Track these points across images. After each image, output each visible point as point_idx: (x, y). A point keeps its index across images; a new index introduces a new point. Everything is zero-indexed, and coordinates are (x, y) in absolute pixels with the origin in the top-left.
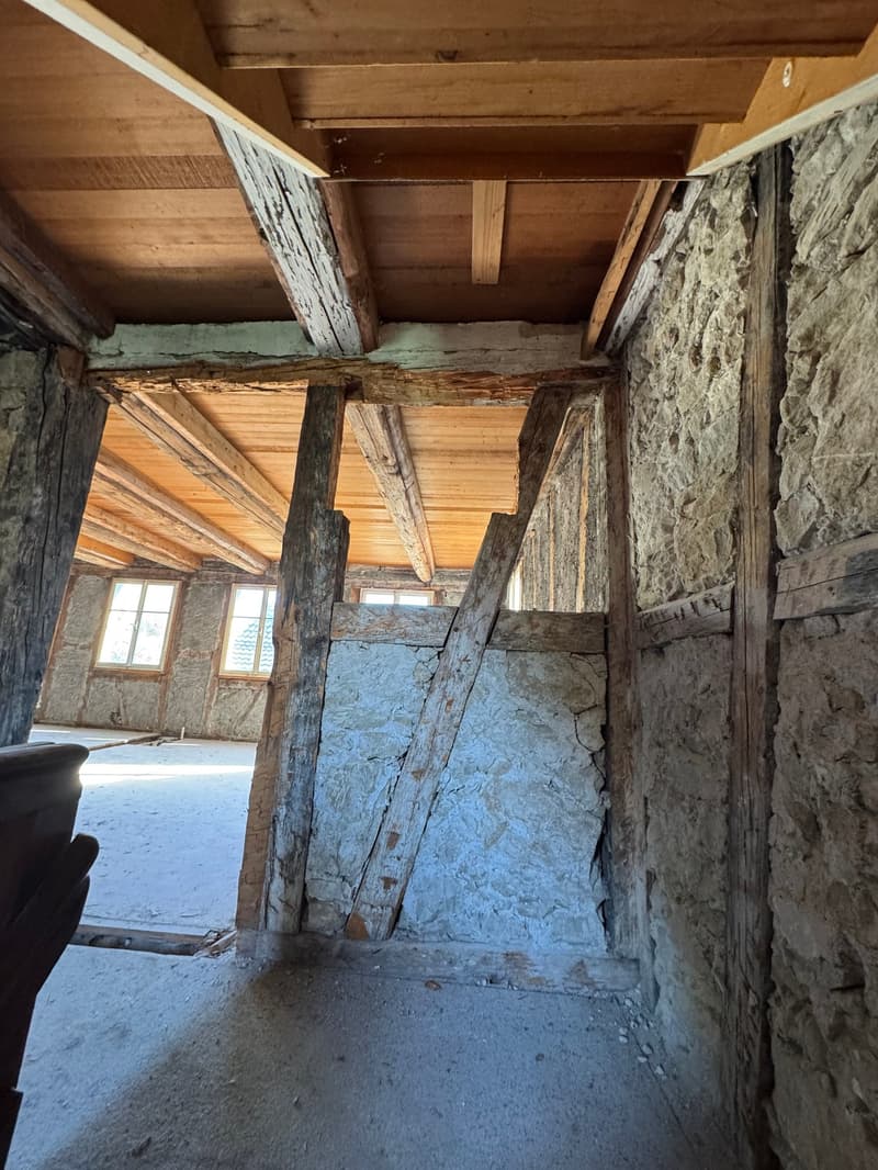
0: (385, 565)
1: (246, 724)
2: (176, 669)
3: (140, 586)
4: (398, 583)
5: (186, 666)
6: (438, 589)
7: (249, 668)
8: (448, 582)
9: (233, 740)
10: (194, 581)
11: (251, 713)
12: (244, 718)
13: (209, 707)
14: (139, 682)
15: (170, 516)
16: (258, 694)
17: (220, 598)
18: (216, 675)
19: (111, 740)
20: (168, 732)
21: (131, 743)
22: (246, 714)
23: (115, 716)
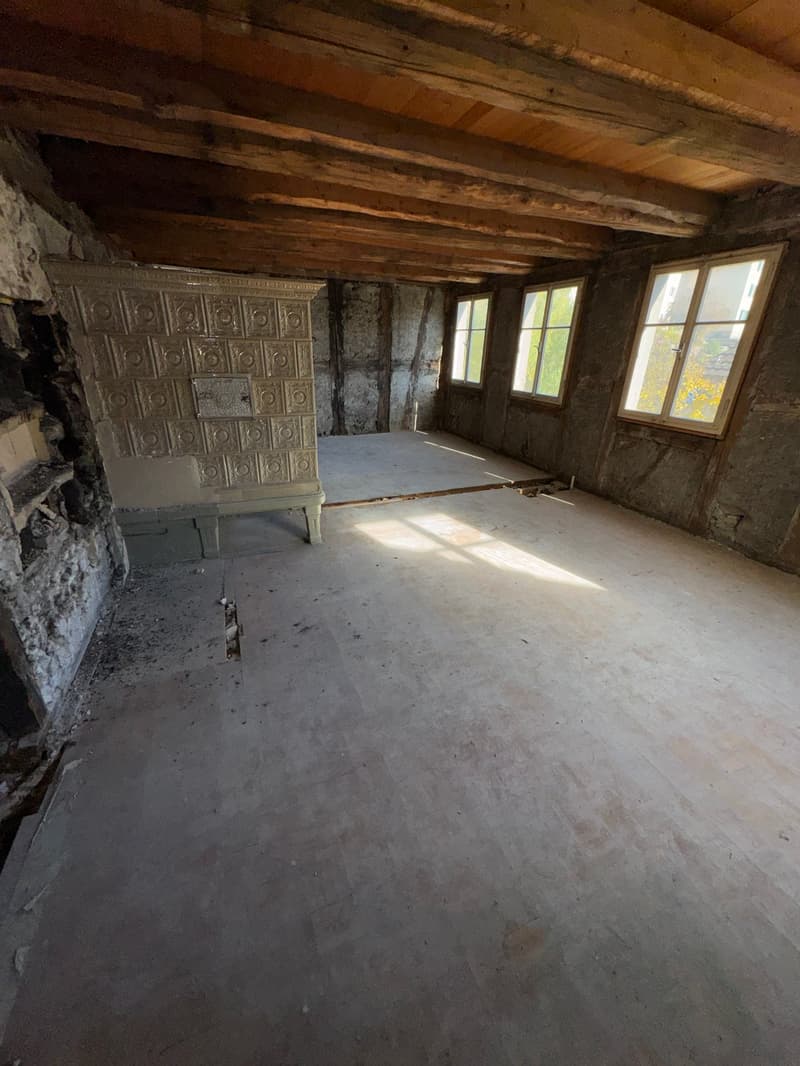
1: (643, 488)
2: (574, 402)
5: (585, 400)
7: (658, 411)
9: (624, 505)
10: (603, 273)
11: (651, 476)
12: (642, 479)
13: (603, 456)
14: (542, 416)
16: (665, 452)
17: (633, 296)
18: (615, 415)
19: (499, 478)
20: (563, 478)
21: (518, 485)
22: (645, 476)
23: (525, 447)
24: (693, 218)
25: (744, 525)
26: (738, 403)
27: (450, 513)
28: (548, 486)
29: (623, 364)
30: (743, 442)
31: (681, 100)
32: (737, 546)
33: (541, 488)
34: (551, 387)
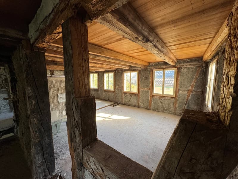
0: (160, 62)
1: (130, 102)
2: (116, 90)
3: (108, 74)
4: (165, 67)
5: (118, 90)
6: (179, 67)
7: (129, 91)
8: (182, 64)
9: (128, 105)
10: (117, 72)
11: (131, 100)
13: (123, 98)
14: (111, 93)
15: (101, 64)
16: (131, 96)
17: (122, 75)
18: (123, 92)
19: (107, 105)
20: (117, 103)
21: (110, 105)
22: (130, 100)
23: (109, 98)
24: (128, 67)
25: (144, 105)
26: (139, 89)
27: (102, 112)
28: (115, 105)
29: (122, 85)
30: (141, 94)
31: (130, 62)
32: (144, 108)
33: (114, 105)
34: (112, 88)
